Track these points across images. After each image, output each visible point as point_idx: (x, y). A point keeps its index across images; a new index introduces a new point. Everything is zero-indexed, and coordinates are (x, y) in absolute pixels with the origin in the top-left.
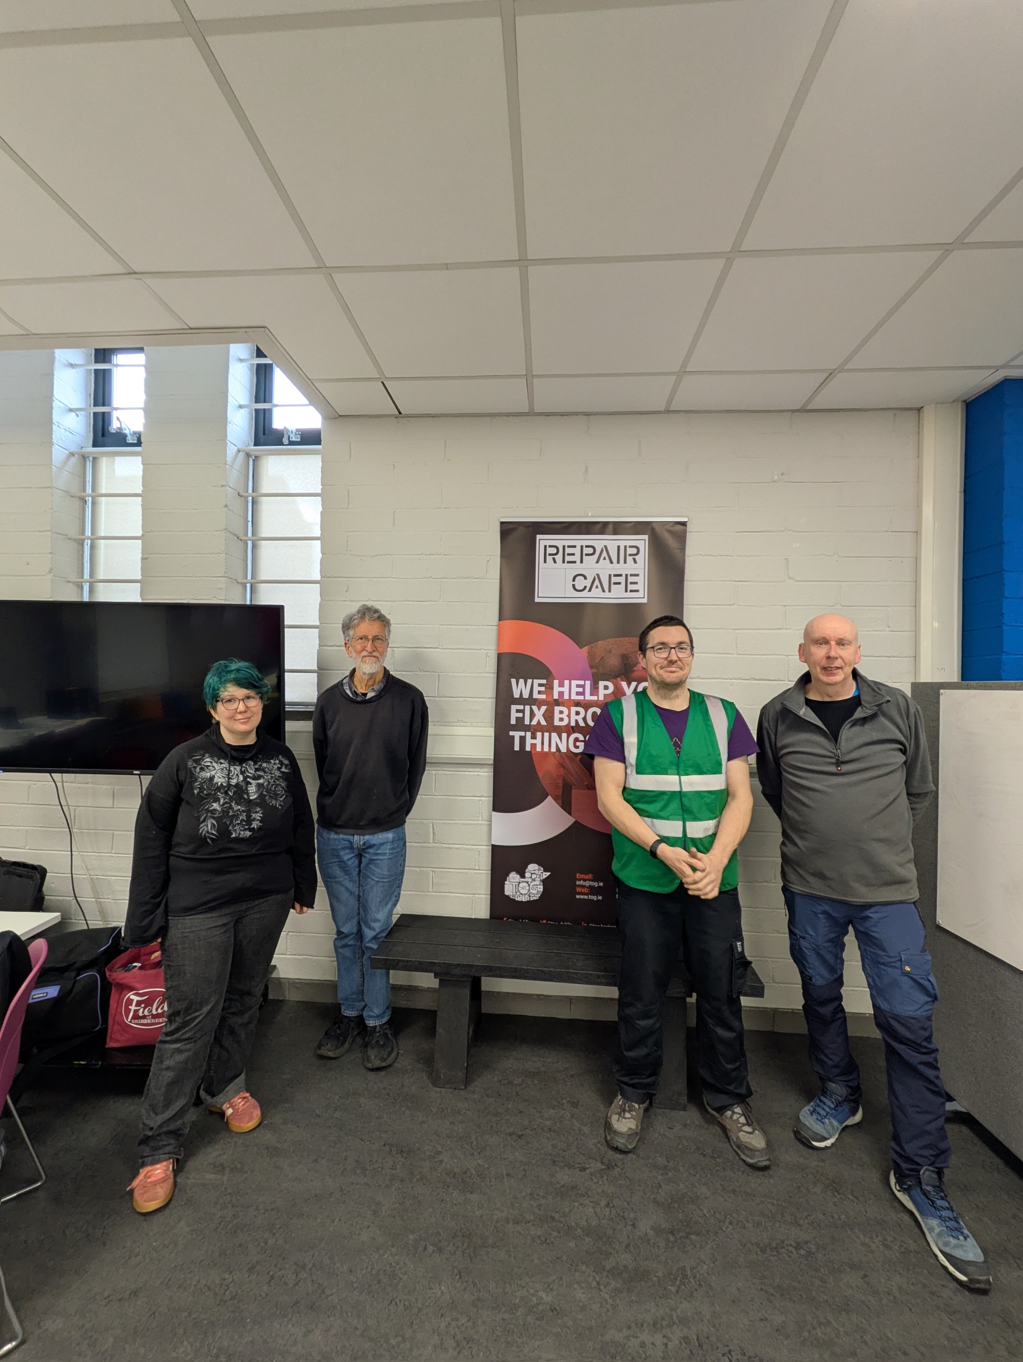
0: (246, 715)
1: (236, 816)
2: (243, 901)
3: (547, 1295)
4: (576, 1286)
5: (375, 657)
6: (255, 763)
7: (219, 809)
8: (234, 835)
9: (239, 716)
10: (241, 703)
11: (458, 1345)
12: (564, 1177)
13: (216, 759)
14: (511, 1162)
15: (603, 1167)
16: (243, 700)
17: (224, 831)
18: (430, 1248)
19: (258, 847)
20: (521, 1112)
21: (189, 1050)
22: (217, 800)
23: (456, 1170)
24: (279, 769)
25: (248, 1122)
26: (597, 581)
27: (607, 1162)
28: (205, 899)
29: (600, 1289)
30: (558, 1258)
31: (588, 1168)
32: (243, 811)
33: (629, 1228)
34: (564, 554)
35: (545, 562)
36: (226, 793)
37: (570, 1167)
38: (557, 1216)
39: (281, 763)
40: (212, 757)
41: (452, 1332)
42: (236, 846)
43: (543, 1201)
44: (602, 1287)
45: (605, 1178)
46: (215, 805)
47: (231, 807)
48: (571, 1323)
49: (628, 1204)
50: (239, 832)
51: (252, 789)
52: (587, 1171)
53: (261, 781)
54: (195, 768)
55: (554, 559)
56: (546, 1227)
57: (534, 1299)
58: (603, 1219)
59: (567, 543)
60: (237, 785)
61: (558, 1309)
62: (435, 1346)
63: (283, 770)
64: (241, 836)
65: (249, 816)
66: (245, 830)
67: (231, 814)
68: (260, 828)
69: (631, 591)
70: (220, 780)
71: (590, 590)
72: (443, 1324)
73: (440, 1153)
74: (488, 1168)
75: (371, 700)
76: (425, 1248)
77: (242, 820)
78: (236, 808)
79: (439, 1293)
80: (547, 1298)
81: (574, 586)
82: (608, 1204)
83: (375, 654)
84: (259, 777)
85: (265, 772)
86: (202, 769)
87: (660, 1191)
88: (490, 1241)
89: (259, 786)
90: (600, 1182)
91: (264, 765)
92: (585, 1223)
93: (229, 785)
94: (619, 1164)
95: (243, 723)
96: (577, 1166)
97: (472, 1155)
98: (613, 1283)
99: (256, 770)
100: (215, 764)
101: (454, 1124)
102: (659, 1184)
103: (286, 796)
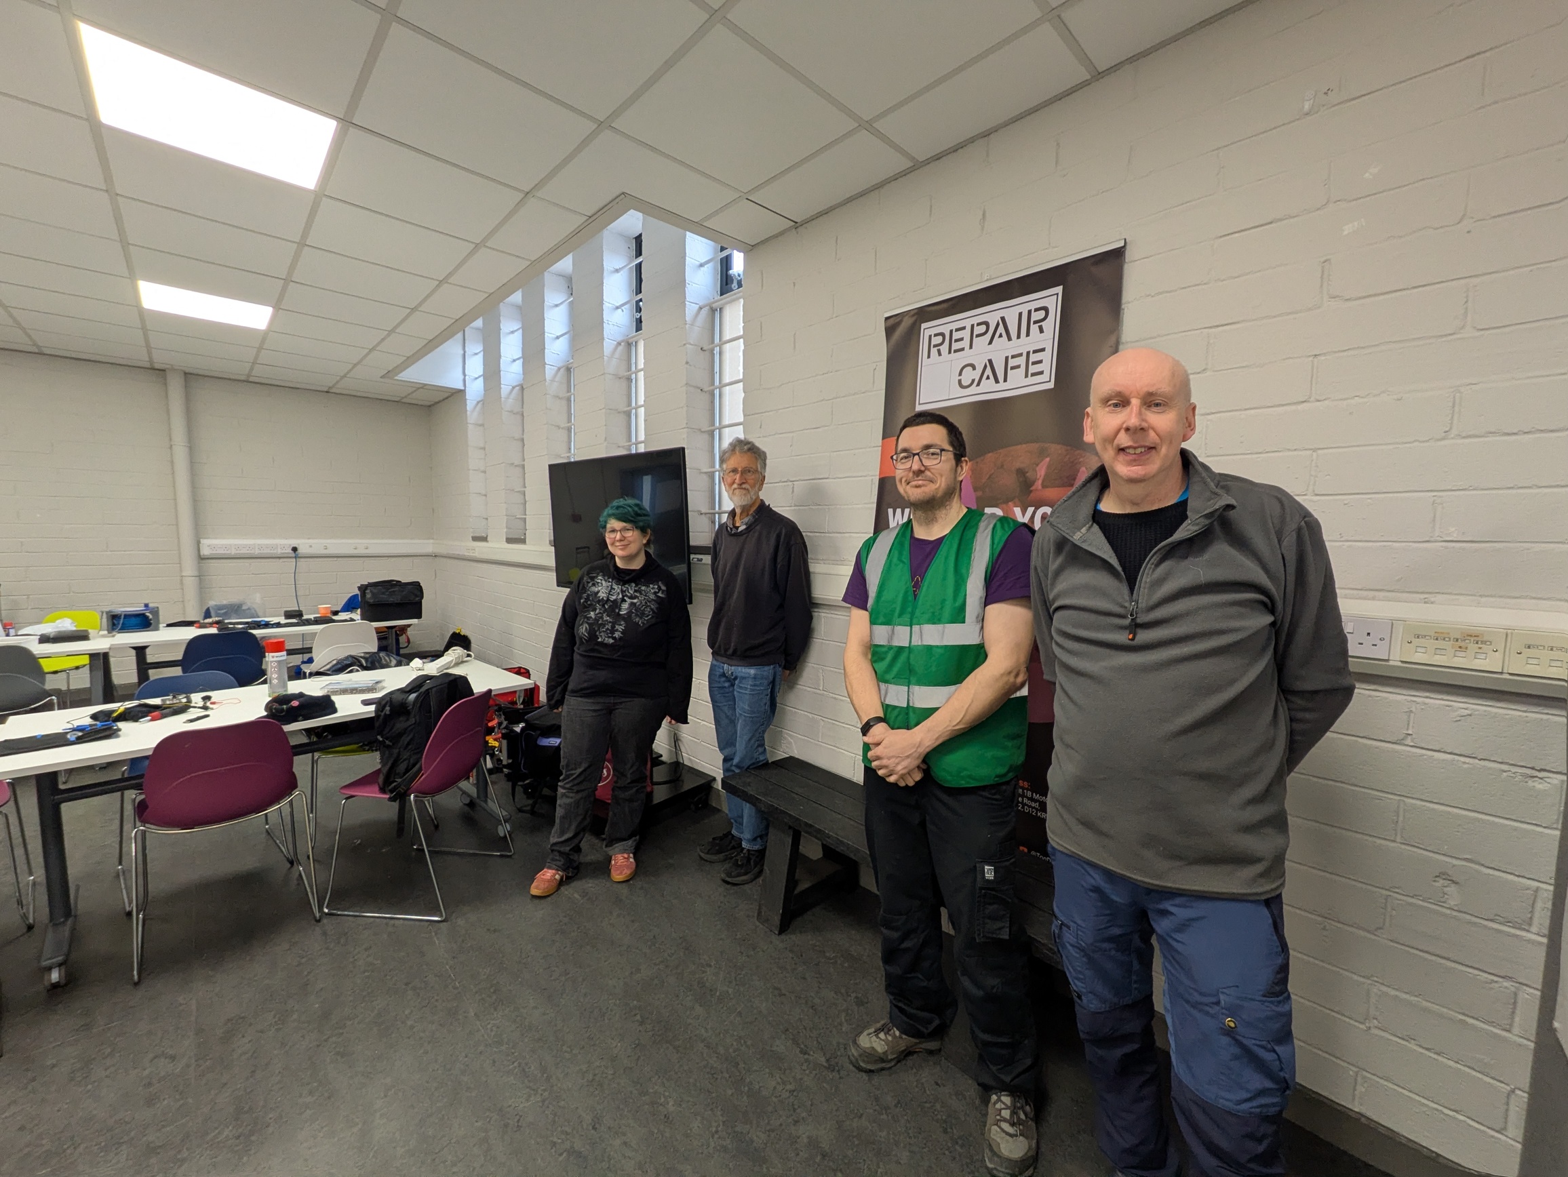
0: (623, 543)
1: (604, 625)
2: (611, 696)
3: (673, 1105)
4: (699, 1118)
5: (745, 489)
6: (636, 585)
7: (593, 617)
8: (600, 640)
9: (618, 544)
10: (619, 533)
11: (592, 1081)
12: (780, 1046)
13: (606, 578)
14: (752, 1006)
15: (825, 1064)
16: (620, 531)
17: (593, 635)
18: (638, 1017)
19: (619, 654)
20: (804, 978)
21: (572, 798)
22: (594, 610)
23: (707, 984)
24: (655, 593)
25: (618, 875)
26: (989, 370)
27: (832, 1063)
28: (583, 686)
29: (713, 1137)
30: (709, 1092)
31: (809, 1054)
32: (610, 622)
33: (790, 1120)
34: (950, 340)
35: (929, 357)
36: (603, 606)
37: (795, 1042)
38: (742, 1065)
39: (659, 589)
40: (604, 576)
41: (597, 1072)
42: (602, 649)
43: (743, 1048)
44: (716, 1136)
45: (814, 1072)
46: (592, 613)
47: (602, 618)
48: (668, 1135)
49: (812, 1105)
50: (603, 638)
51: (625, 606)
52: (806, 1056)
53: (635, 601)
54: (588, 583)
55: (939, 351)
56: (725, 1066)
57: (663, 1100)
58: (776, 1097)
59: (954, 326)
60: (615, 600)
61: (671, 1119)
62: (581, 1069)
63: (660, 594)
64: (605, 642)
65: (613, 627)
66: (609, 637)
67: (600, 622)
68: (621, 638)
69: (1033, 375)
70: (602, 595)
71: (978, 385)
72: (598, 1063)
73: (710, 966)
74: (731, 999)
75: (742, 533)
76: (635, 1015)
77: (608, 629)
78: (606, 618)
79: (614, 1045)
80: (671, 1107)
81: (960, 381)
82: (794, 1091)
83: (744, 486)
84: (636, 597)
85: (641, 594)
86: (594, 585)
87: (855, 1120)
88: (677, 1043)
89: (632, 604)
90: (807, 1072)
91: (643, 588)
92: (757, 1087)
93: (608, 599)
94: (843, 1073)
95: (621, 549)
96: (802, 1046)
97: (730, 982)
98: (728, 1141)
99: (636, 591)
100: (604, 582)
101: (742, 953)
102: (862, 1115)
103: (653, 617)
